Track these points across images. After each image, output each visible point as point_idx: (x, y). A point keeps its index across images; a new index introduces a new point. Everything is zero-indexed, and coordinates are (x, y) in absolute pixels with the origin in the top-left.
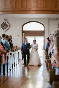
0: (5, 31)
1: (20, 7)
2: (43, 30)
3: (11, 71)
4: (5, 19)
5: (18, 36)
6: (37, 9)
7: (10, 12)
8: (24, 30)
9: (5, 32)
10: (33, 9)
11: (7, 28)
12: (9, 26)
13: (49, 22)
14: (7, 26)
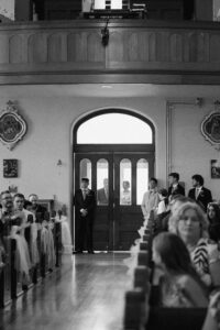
0: (9, 145)
1: (64, 57)
2: (150, 142)
3: (30, 292)
4: (10, 103)
5: (60, 163)
6: (124, 67)
7: (28, 78)
8: (80, 141)
9: (12, 149)
10: (113, 65)
11: (18, 137)
12: (24, 127)
13: (169, 113)
14: (19, 127)
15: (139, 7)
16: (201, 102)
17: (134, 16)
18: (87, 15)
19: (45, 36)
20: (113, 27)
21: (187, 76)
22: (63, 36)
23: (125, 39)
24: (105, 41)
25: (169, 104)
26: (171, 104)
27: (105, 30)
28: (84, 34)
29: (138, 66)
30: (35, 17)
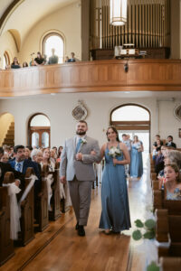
1: (106, 79)
2: (148, 120)
6: (136, 83)
7: (88, 89)
8: (113, 120)
10: (130, 82)
12: (86, 113)
13: (158, 106)
14: (84, 113)
15: (143, 53)
16: (174, 99)
17: (141, 57)
18: (117, 58)
19: (97, 68)
20: (130, 63)
21: (167, 87)
22: (106, 68)
23: (137, 69)
24: (127, 70)
25: (158, 101)
26: (159, 101)
27: (126, 65)
28: (116, 67)
29: (142, 82)
30: (91, 59)
